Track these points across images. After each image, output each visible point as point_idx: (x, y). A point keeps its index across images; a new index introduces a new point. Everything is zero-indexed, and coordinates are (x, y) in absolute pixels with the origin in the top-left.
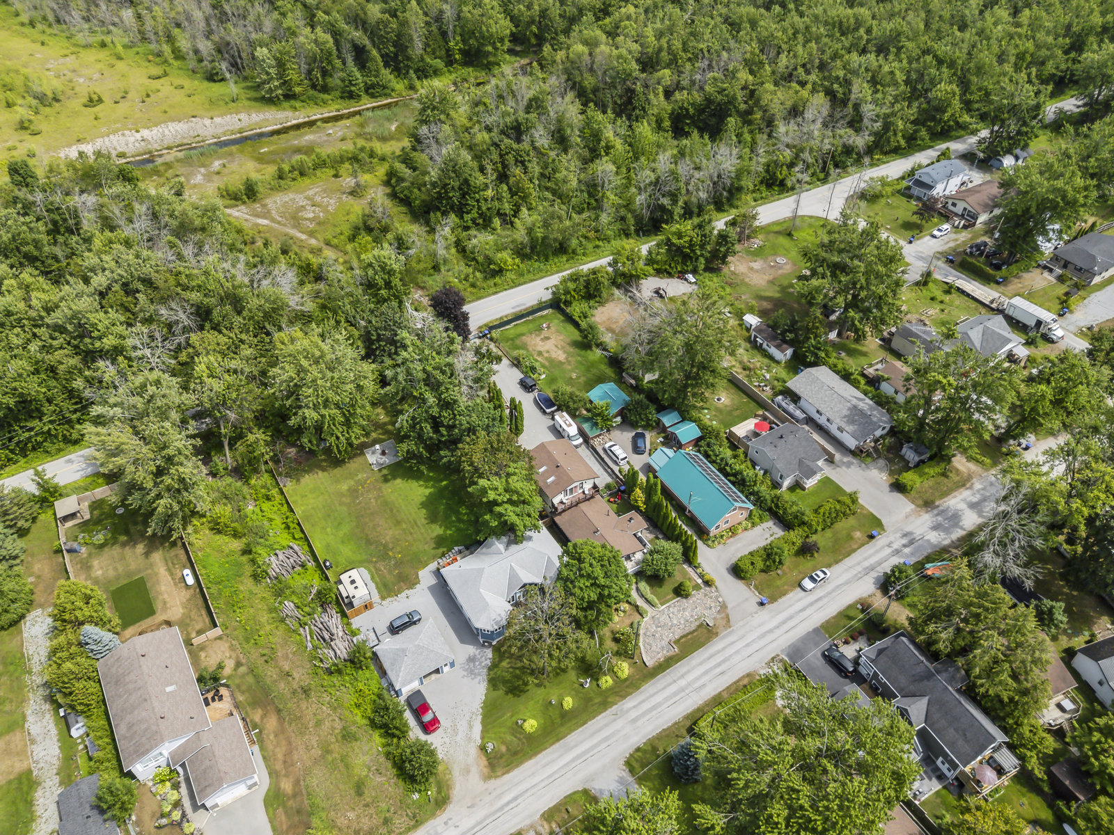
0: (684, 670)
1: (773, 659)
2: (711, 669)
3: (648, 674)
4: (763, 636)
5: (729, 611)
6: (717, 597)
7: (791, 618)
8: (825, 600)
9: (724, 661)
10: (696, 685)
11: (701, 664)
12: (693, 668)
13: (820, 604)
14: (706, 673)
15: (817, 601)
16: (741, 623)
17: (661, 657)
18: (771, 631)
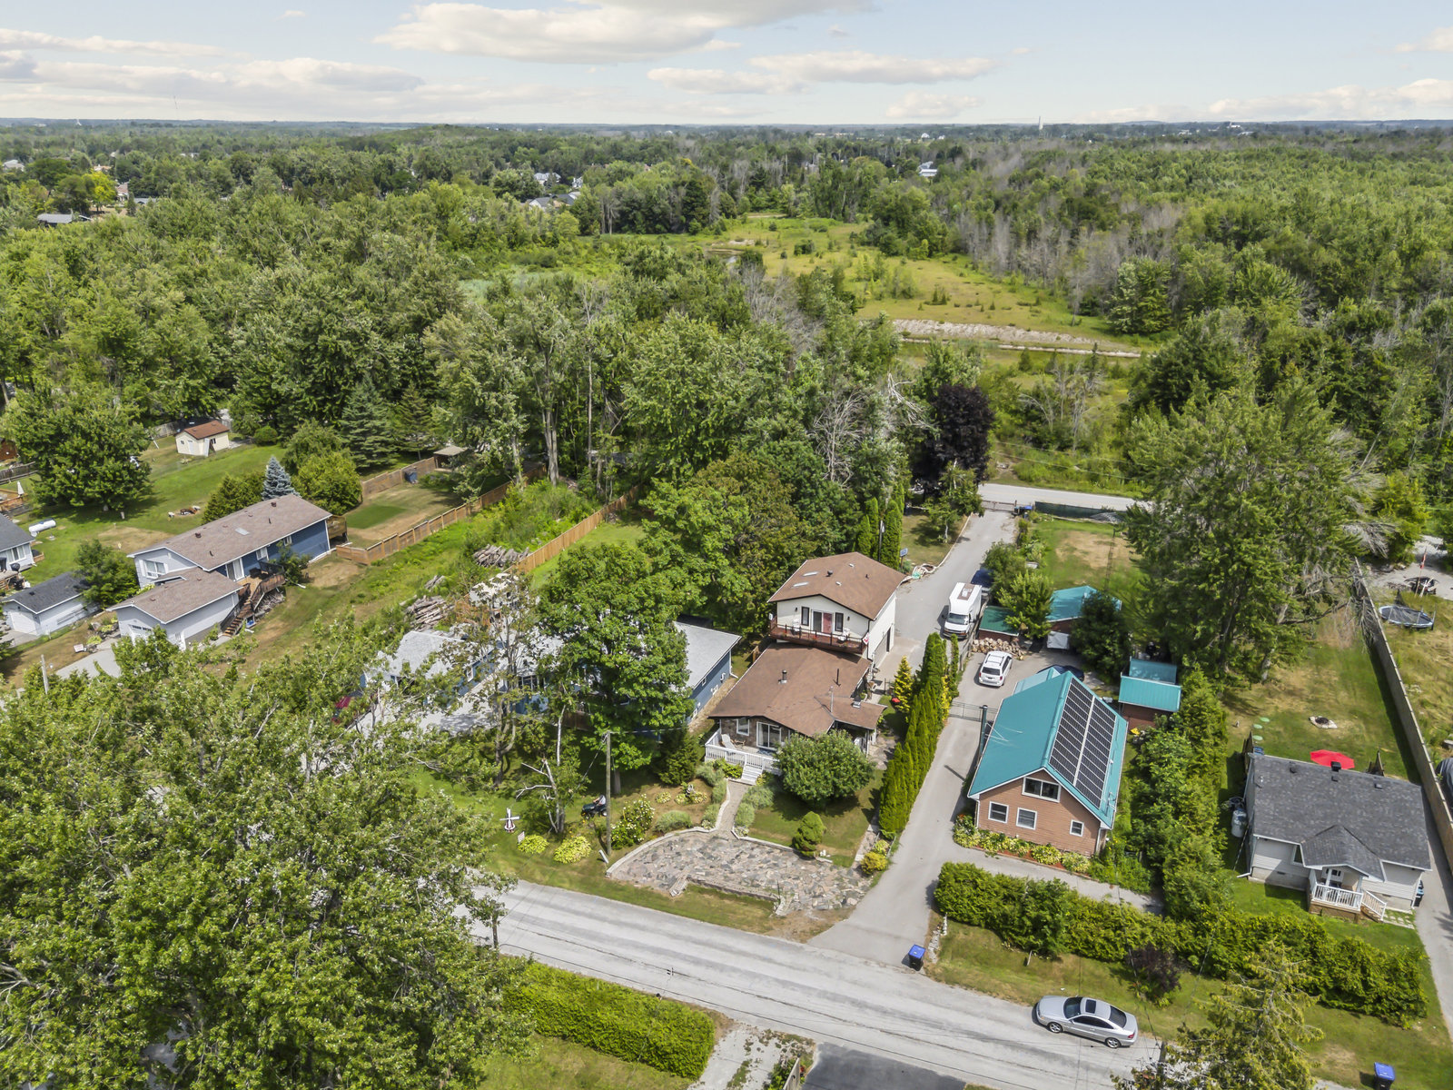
0: (641, 921)
1: (790, 1038)
2: (676, 955)
3: (591, 881)
4: (834, 998)
5: (839, 925)
6: (853, 894)
7: (936, 1025)
8: (1055, 1067)
9: (710, 965)
10: (621, 951)
11: (676, 937)
12: (653, 931)
13: (1033, 1061)
14: (658, 951)
15: (1034, 1051)
16: (828, 953)
17: (643, 882)
18: (861, 1005)
